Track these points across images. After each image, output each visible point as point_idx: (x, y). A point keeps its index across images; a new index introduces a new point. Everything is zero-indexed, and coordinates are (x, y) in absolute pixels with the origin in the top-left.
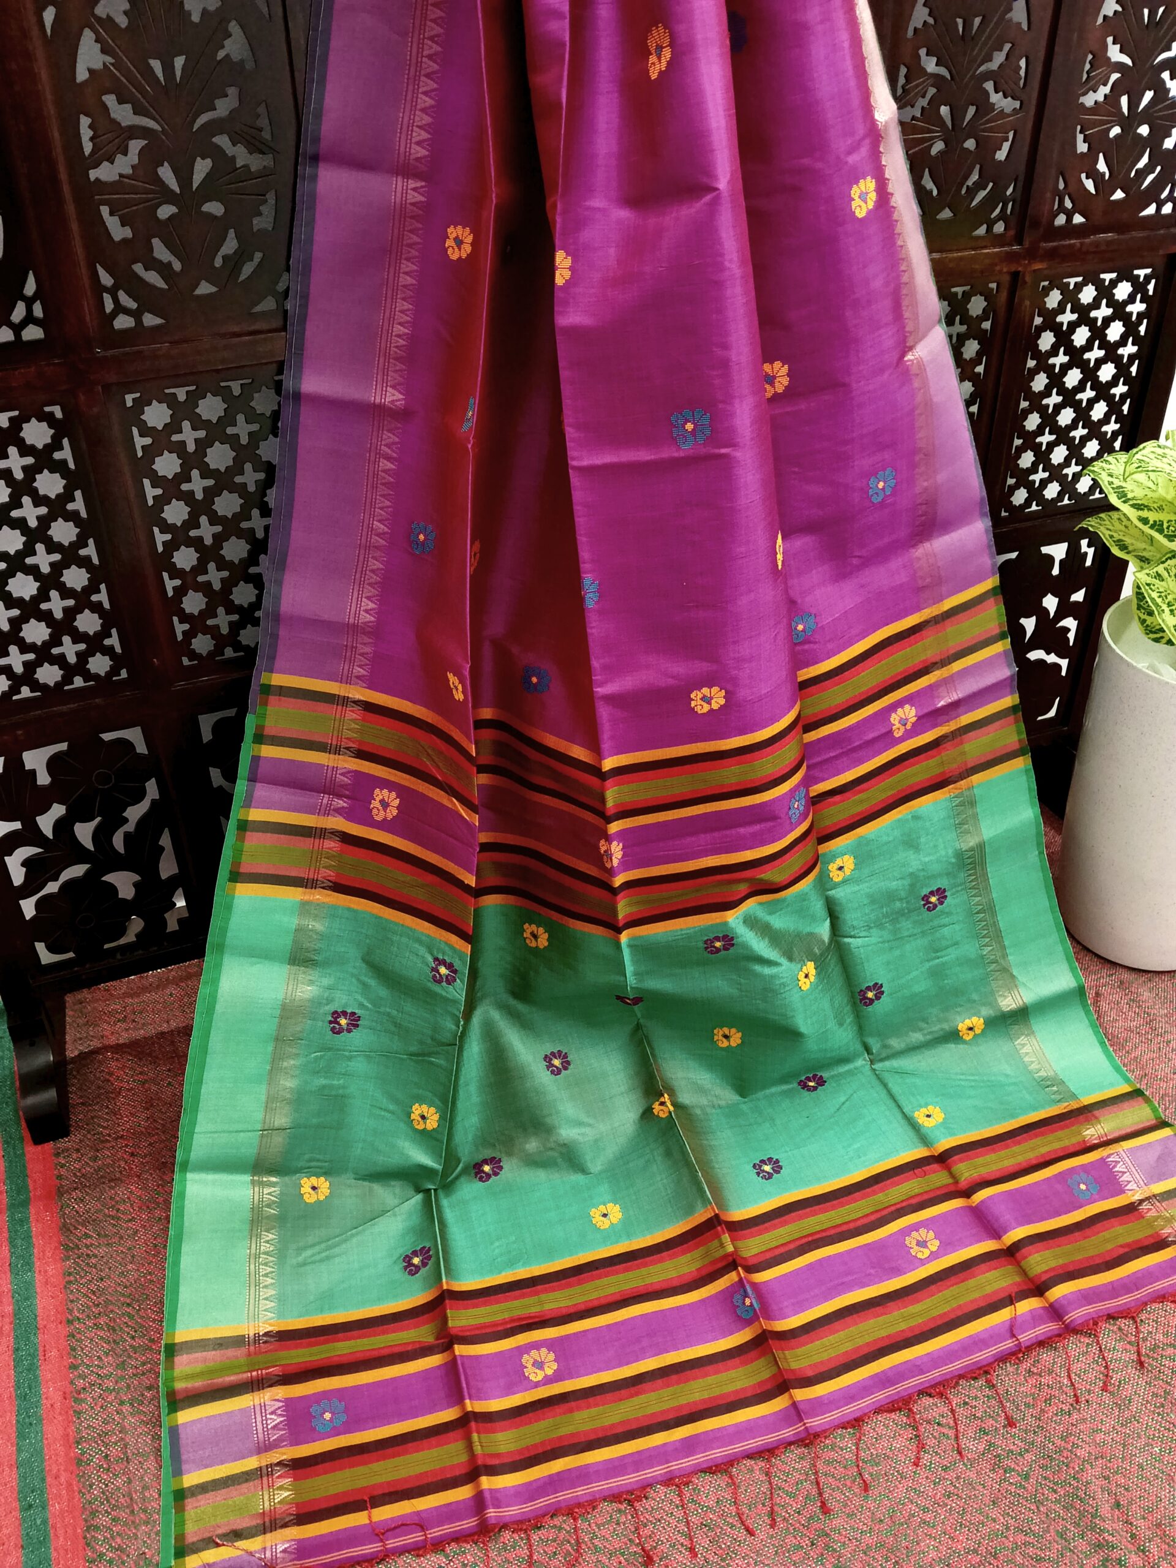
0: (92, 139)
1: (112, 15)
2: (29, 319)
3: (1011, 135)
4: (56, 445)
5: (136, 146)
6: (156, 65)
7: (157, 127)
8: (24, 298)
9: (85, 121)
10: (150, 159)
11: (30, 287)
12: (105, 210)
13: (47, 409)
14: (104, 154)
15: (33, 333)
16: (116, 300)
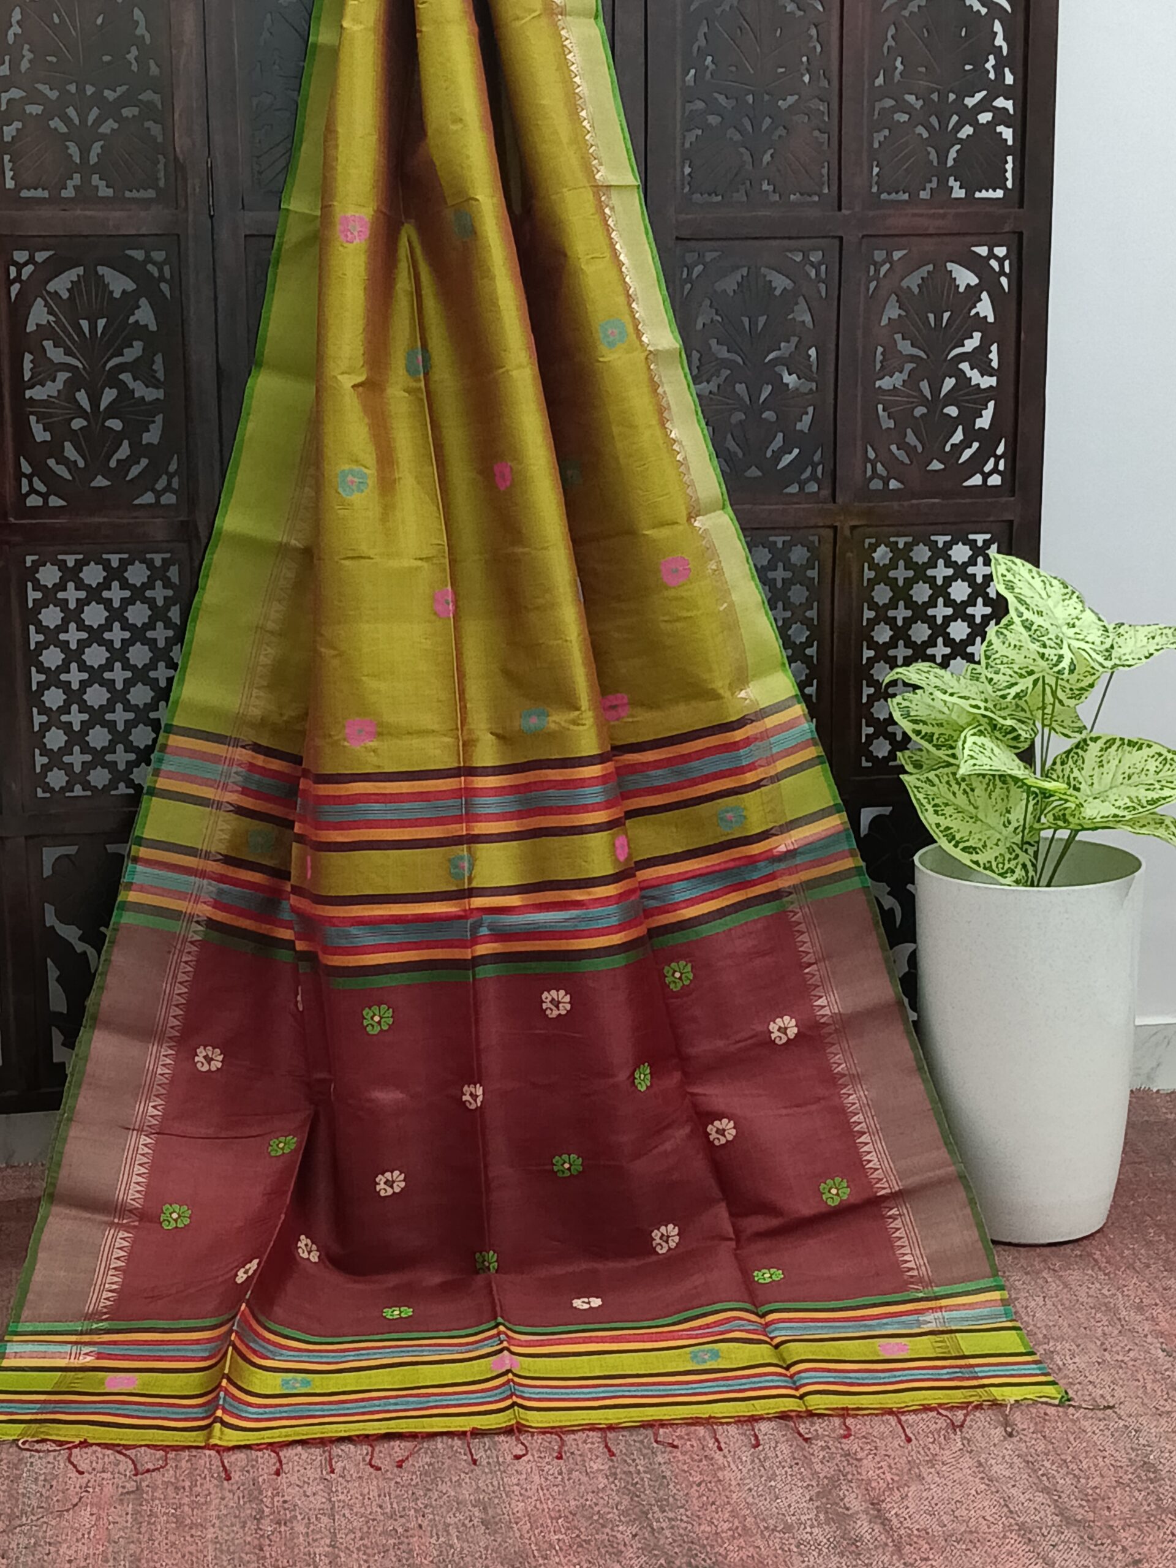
0: (31, 370)
3: (811, 410)
6: (85, 324)
9: (28, 357)
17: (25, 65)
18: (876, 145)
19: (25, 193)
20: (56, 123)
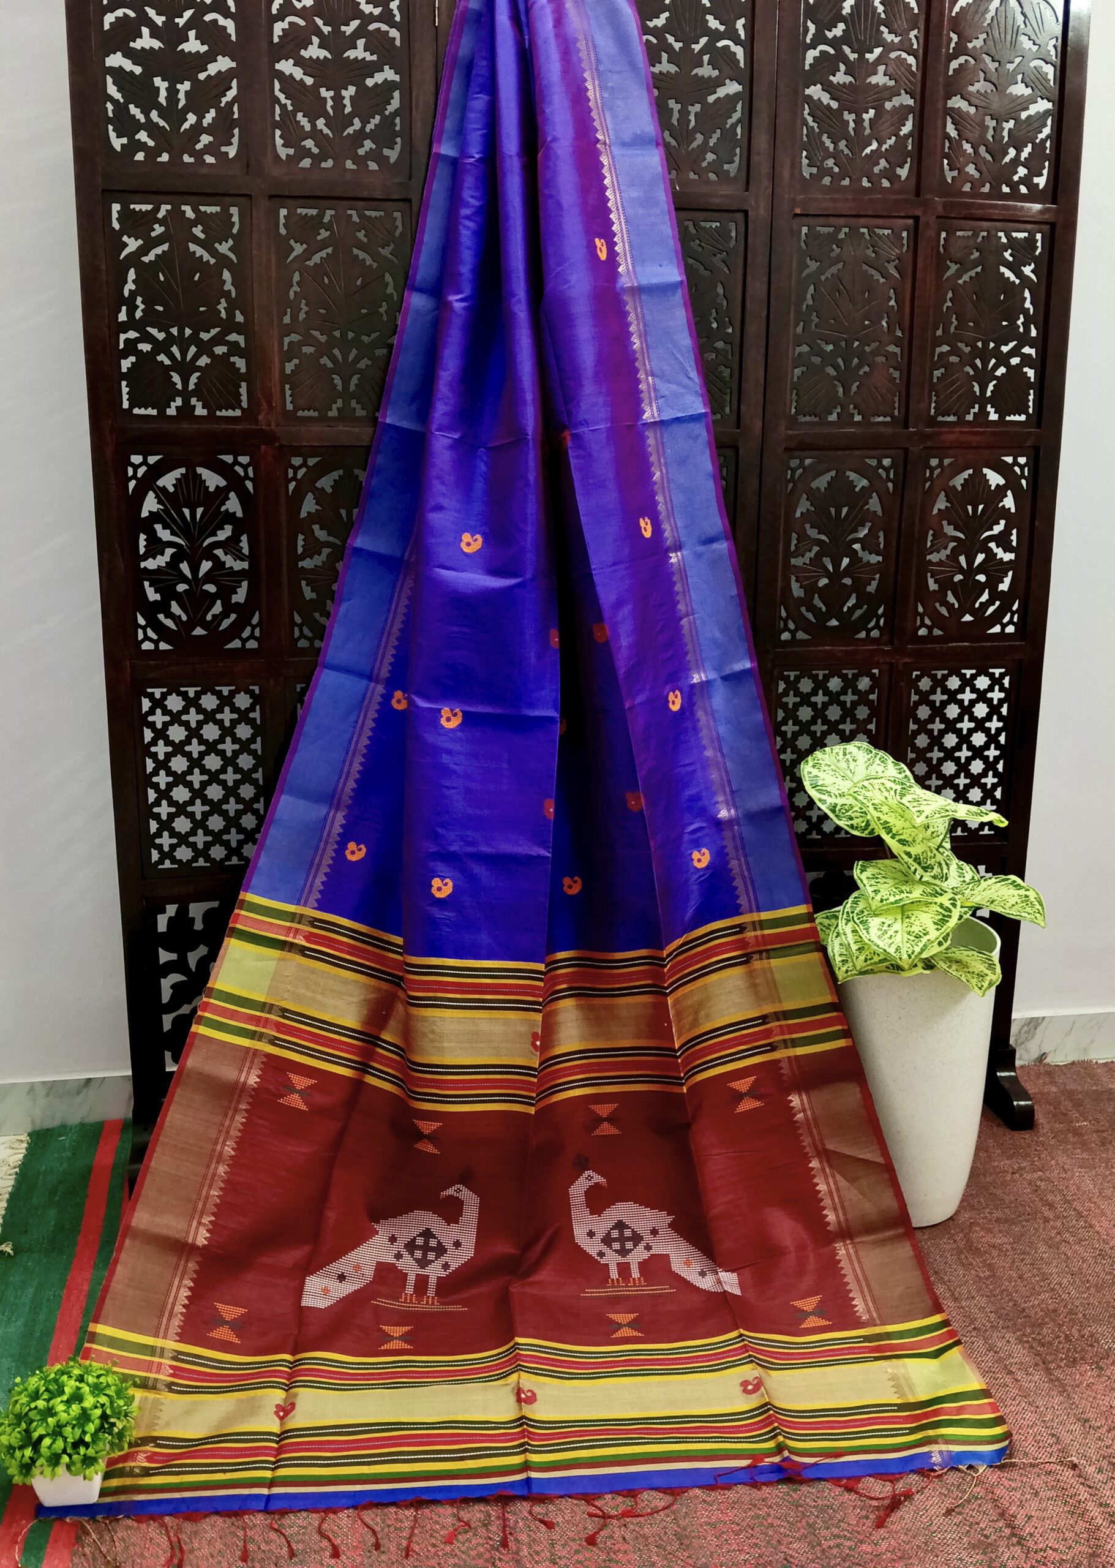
0: (303, 546)
1: (325, 488)
2: (252, 636)
3: (877, 576)
4: (252, 708)
5: (326, 551)
7: (338, 542)
8: (251, 625)
9: (301, 537)
10: (332, 559)
11: (255, 619)
12: (303, 583)
13: (251, 687)
14: (308, 553)
15: (252, 644)
16: (301, 631)
17: (302, 316)
18: (935, 380)
19: (300, 413)
20: (325, 360)
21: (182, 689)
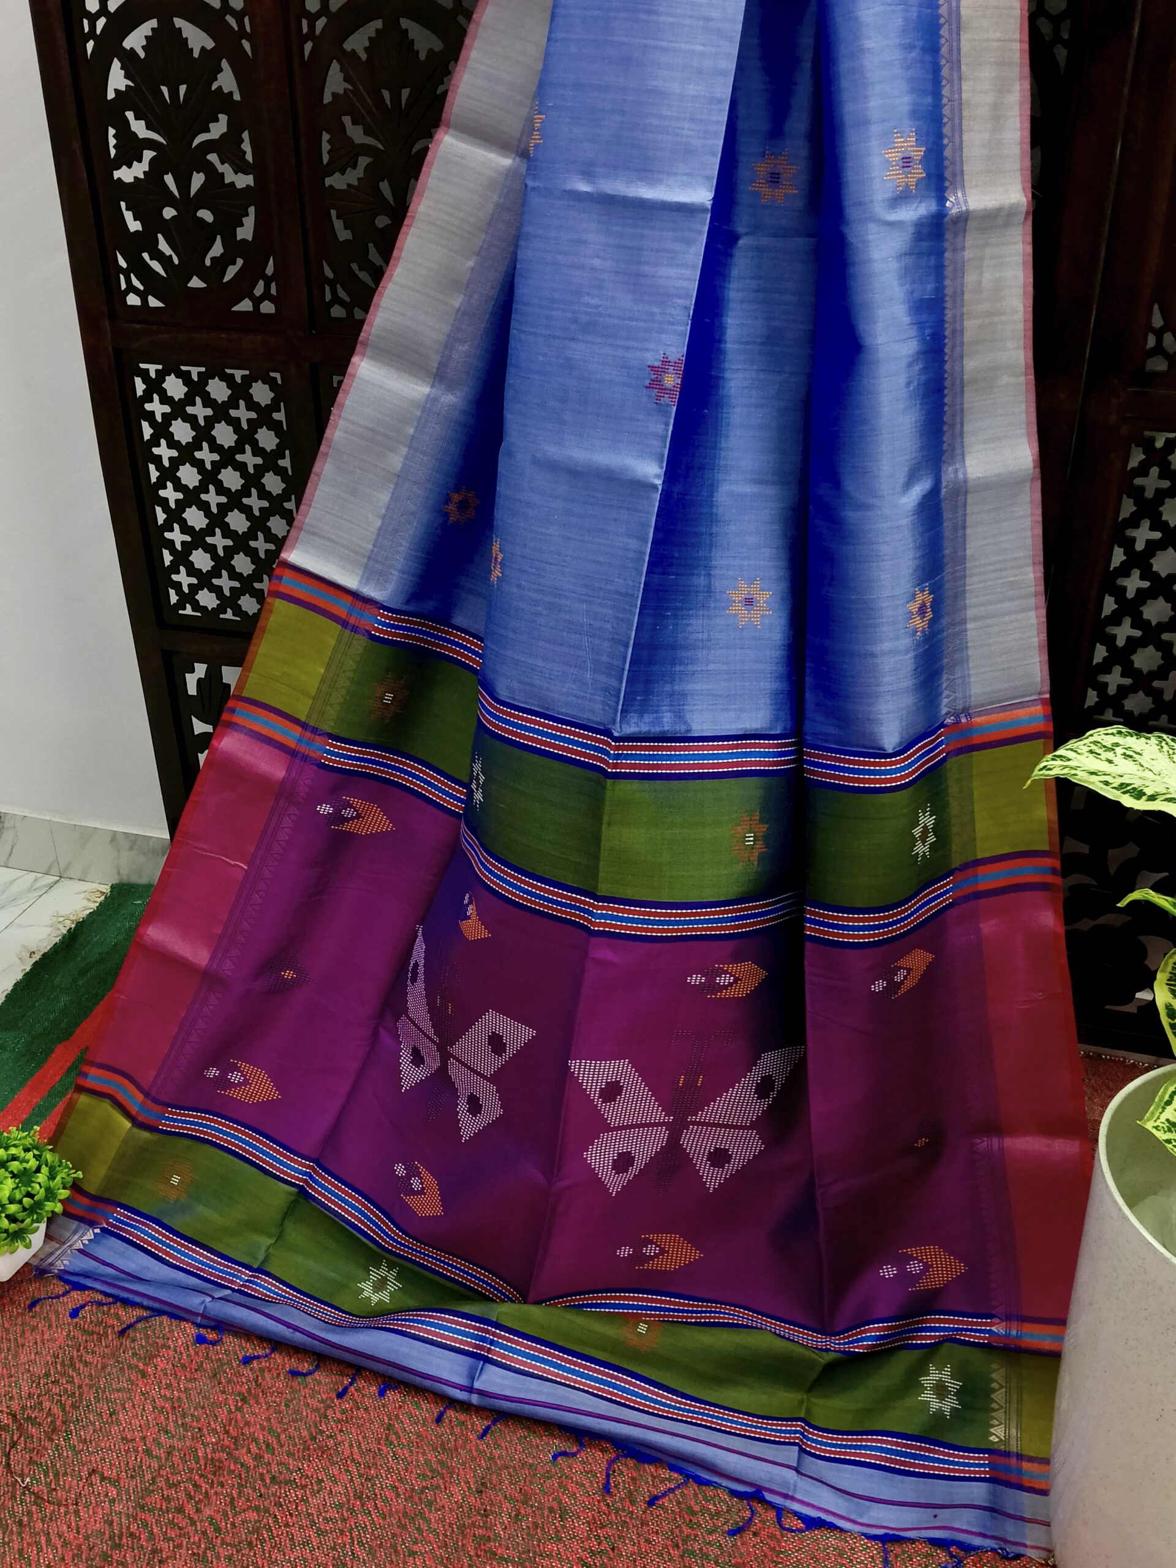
1: (358, 51)
2: (266, 295)
4: (275, 407)
5: (363, 161)
7: (380, 146)
8: (264, 277)
10: (373, 174)
11: (270, 270)
13: (272, 374)
15: (267, 307)
16: (334, 292)
21: (184, 368)
